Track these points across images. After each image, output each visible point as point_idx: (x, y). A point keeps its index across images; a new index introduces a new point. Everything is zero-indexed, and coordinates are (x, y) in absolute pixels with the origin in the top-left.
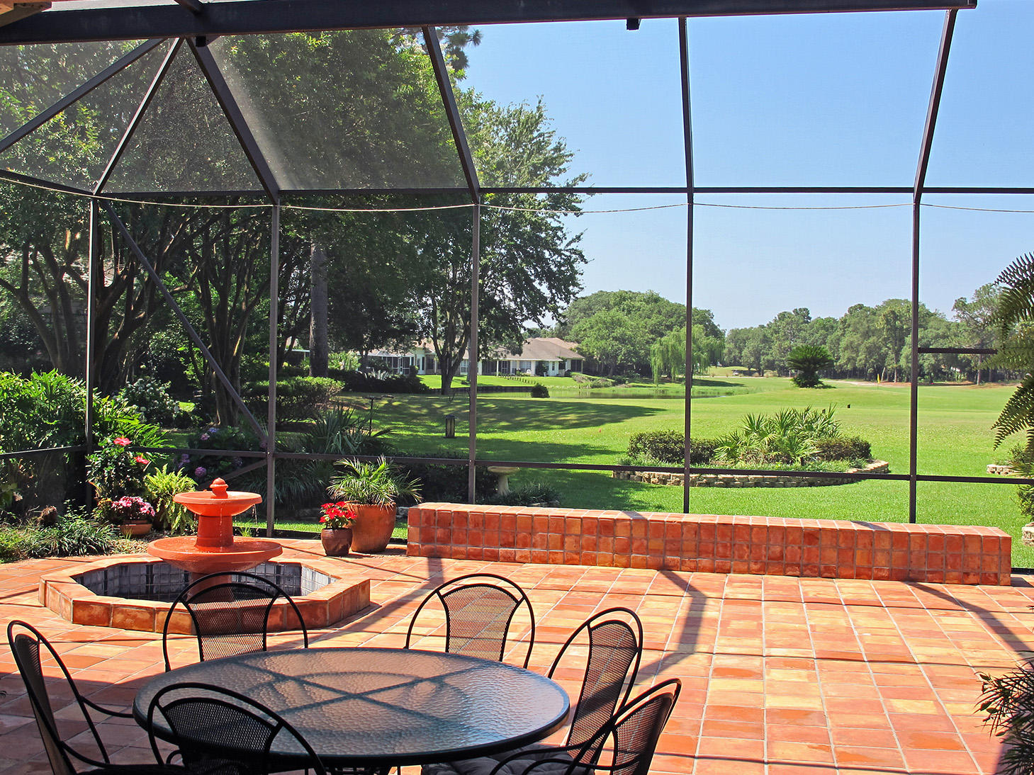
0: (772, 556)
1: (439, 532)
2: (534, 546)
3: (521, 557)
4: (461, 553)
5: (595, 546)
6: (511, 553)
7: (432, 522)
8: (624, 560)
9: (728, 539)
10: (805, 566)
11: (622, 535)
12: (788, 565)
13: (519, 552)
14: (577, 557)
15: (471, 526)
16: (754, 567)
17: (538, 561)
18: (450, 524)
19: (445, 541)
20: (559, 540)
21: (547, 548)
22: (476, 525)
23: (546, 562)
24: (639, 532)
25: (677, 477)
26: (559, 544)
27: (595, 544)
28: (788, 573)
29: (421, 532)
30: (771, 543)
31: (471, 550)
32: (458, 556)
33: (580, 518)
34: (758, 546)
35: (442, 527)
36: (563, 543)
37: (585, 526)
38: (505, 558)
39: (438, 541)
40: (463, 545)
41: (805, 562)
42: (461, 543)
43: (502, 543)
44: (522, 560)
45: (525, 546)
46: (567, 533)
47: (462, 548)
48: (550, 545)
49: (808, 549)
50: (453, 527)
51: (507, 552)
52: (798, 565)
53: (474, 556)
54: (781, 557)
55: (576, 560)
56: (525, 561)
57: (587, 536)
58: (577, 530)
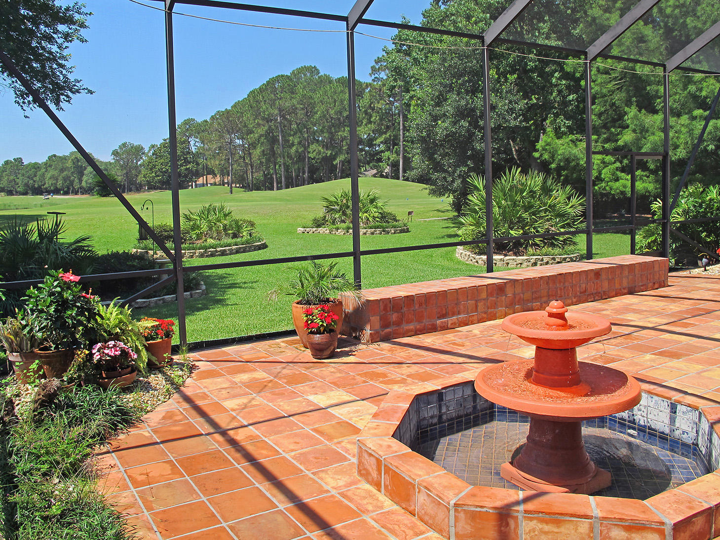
0: (582, 290)
1: (394, 317)
2: (459, 313)
3: (452, 324)
4: (411, 331)
5: (494, 305)
6: (445, 322)
7: (388, 309)
8: (511, 311)
9: (562, 284)
10: (595, 294)
11: (510, 292)
12: (589, 295)
13: (451, 320)
14: (485, 316)
15: (417, 307)
16: (574, 300)
17: (462, 325)
18: (402, 308)
19: (399, 323)
20: (474, 306)
21: (468, 313)
22: (421, 305)
23: (467, 325)
24: (518, 290)
25: (191, 253)
26: (474, 309)
27: (495, 304)
28: (589, 300)
29: (381, 320)
30: (581, 282)
31: (418, 327)
32: (409, 334)
33: (485, 285)
34: (576, 285)
35: (396, 312)
36: (476, 306)
37: (489, 291)
38: (441, 327)
39: (393, 325)
40: (412, 324)
41: (595, 291)
42: (410, 323)
43: (439, 315)
44: (452, 326)
45: (453, 315)
46: (479, 298)
47: (411, 326)
48: (469, 311)
49: (597, 282)
50: (405, 310)
51: (442, 322)
52: (592, 294)
53: (420, 331)
54: (585, 291)
55: (484, 318)
56: (455, 326)
57: (491, 298)
58: (484, 295)
